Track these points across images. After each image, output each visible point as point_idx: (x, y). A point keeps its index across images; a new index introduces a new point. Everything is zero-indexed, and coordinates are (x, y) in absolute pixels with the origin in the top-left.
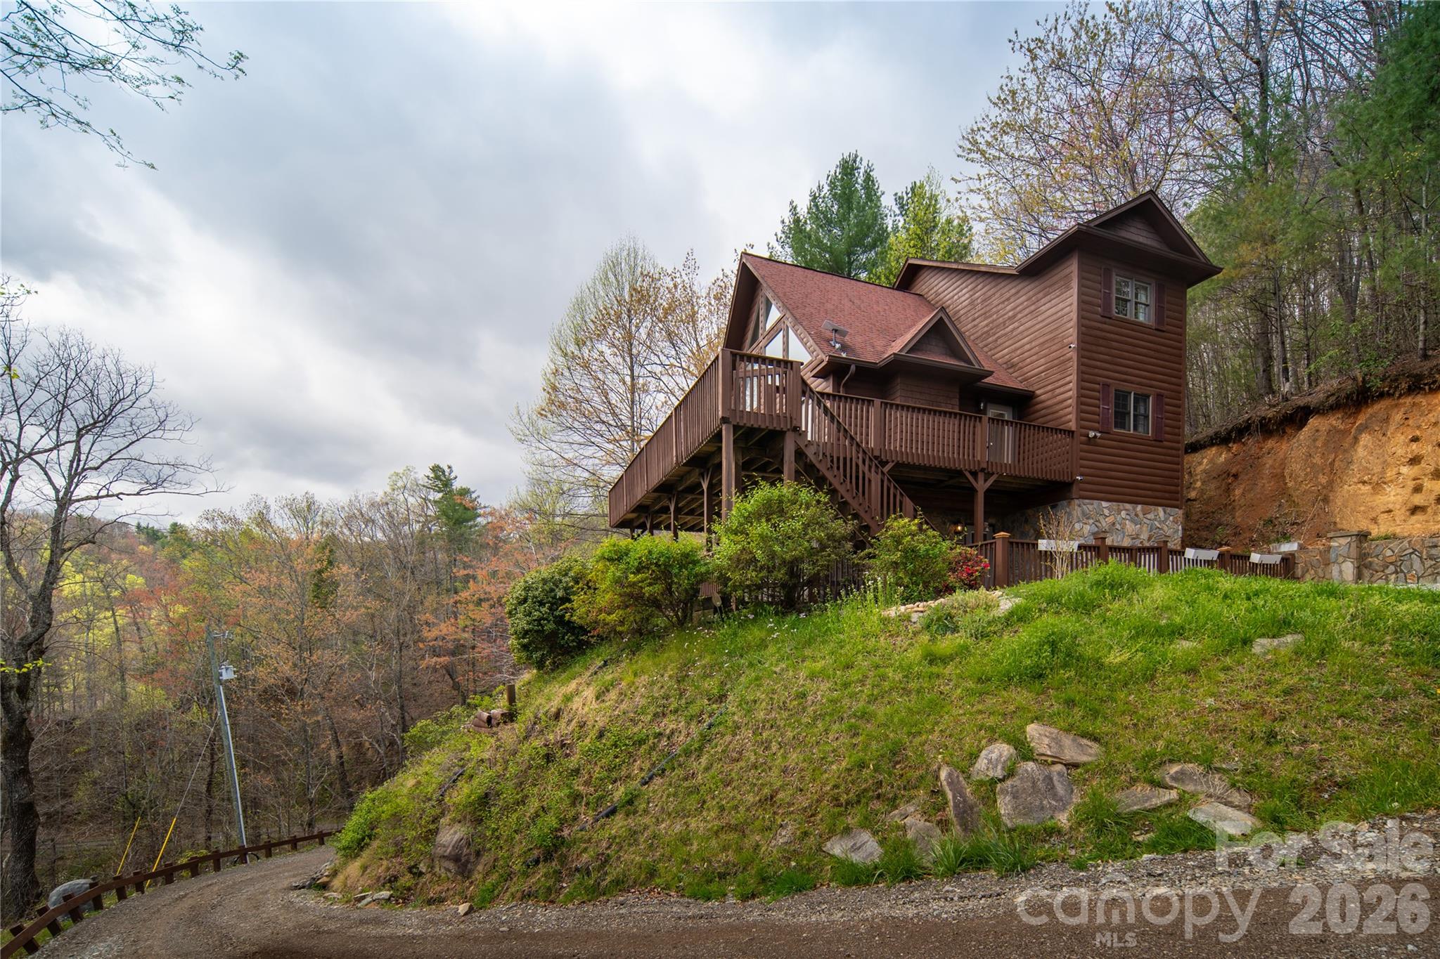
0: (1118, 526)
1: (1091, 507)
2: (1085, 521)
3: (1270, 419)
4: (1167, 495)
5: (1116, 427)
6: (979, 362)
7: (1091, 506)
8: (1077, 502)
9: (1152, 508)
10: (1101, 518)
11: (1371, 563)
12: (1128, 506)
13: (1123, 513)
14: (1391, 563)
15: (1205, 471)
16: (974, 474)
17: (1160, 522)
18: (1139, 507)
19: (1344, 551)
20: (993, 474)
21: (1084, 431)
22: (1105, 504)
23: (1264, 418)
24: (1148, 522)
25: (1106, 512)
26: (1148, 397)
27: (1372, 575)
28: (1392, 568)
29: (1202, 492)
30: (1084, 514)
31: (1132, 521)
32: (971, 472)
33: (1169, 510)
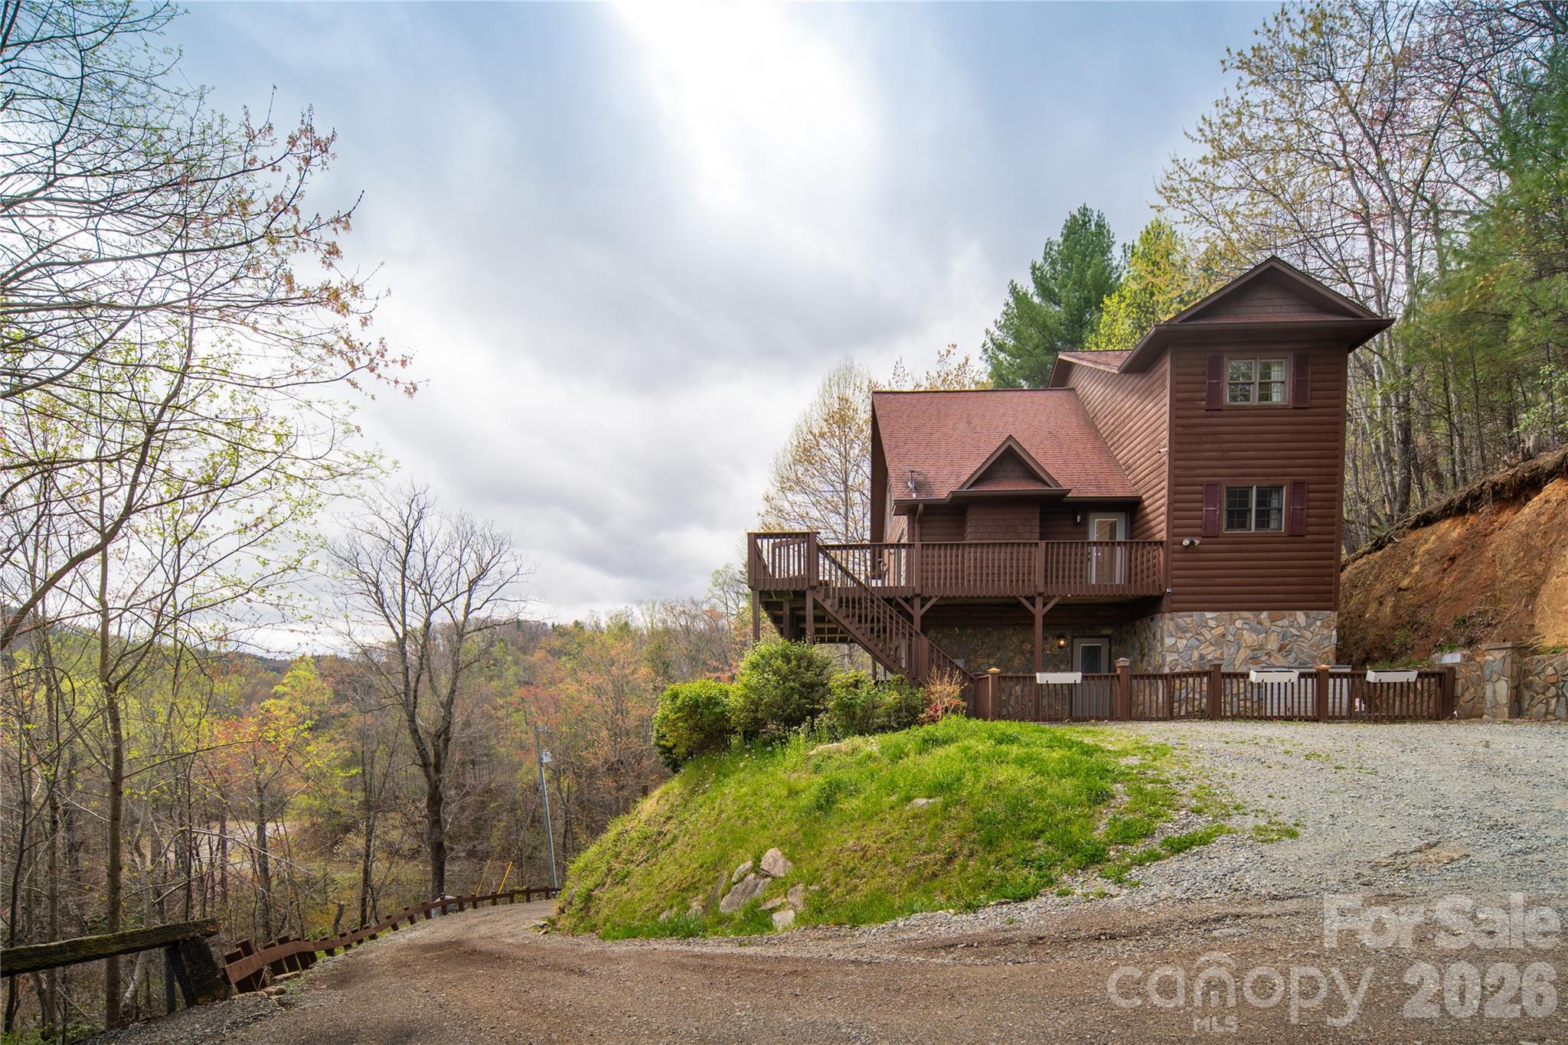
0: (1230, 638)
1: (1189, 620)
2: (1180, 634)
3: (1503, 485)
4: (1312, 597)
5: (1230, 526)
6: (1056, 482)
7: (1186, 619)
8: (1167, 615)
9: (1286, 613)
10: (1205, 631)
11: (1531, 683)
12: (1246, 614)
13: (1239, 624)
14: (1553, 684)
15: (1427, 552)
16: (1031, 599)
17: (1299, 629)
18: (1264, 614)
19: (1497, 666)
20: (1054, 596)
21: (1176, 539)
22: (1209, 615)
23: (1496, 484)
24: (1279, 630)
25: (1212, 623)
26: (1282, 487)
27: (1532, 698)
28: (1553, 690)
29: (1418, 578)
30: (1178, 627)
31: (1252, 630)
32: (1027, 598)
33: (1314, 613)
